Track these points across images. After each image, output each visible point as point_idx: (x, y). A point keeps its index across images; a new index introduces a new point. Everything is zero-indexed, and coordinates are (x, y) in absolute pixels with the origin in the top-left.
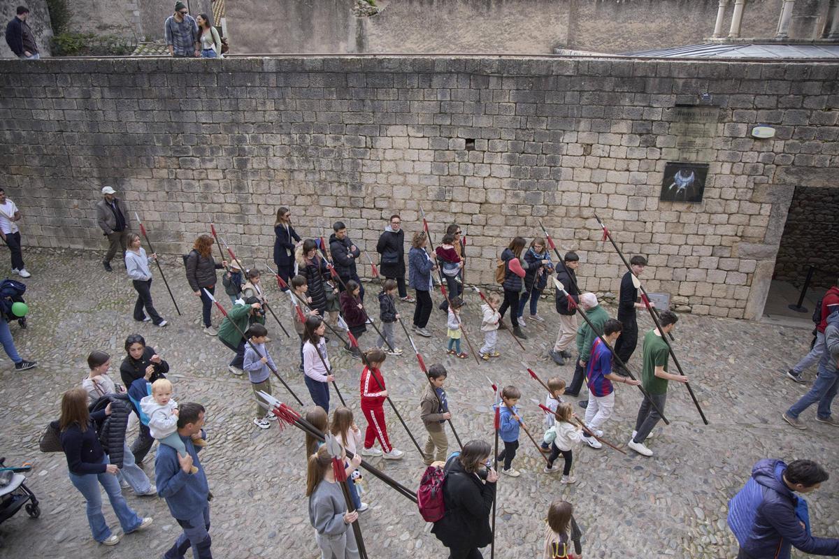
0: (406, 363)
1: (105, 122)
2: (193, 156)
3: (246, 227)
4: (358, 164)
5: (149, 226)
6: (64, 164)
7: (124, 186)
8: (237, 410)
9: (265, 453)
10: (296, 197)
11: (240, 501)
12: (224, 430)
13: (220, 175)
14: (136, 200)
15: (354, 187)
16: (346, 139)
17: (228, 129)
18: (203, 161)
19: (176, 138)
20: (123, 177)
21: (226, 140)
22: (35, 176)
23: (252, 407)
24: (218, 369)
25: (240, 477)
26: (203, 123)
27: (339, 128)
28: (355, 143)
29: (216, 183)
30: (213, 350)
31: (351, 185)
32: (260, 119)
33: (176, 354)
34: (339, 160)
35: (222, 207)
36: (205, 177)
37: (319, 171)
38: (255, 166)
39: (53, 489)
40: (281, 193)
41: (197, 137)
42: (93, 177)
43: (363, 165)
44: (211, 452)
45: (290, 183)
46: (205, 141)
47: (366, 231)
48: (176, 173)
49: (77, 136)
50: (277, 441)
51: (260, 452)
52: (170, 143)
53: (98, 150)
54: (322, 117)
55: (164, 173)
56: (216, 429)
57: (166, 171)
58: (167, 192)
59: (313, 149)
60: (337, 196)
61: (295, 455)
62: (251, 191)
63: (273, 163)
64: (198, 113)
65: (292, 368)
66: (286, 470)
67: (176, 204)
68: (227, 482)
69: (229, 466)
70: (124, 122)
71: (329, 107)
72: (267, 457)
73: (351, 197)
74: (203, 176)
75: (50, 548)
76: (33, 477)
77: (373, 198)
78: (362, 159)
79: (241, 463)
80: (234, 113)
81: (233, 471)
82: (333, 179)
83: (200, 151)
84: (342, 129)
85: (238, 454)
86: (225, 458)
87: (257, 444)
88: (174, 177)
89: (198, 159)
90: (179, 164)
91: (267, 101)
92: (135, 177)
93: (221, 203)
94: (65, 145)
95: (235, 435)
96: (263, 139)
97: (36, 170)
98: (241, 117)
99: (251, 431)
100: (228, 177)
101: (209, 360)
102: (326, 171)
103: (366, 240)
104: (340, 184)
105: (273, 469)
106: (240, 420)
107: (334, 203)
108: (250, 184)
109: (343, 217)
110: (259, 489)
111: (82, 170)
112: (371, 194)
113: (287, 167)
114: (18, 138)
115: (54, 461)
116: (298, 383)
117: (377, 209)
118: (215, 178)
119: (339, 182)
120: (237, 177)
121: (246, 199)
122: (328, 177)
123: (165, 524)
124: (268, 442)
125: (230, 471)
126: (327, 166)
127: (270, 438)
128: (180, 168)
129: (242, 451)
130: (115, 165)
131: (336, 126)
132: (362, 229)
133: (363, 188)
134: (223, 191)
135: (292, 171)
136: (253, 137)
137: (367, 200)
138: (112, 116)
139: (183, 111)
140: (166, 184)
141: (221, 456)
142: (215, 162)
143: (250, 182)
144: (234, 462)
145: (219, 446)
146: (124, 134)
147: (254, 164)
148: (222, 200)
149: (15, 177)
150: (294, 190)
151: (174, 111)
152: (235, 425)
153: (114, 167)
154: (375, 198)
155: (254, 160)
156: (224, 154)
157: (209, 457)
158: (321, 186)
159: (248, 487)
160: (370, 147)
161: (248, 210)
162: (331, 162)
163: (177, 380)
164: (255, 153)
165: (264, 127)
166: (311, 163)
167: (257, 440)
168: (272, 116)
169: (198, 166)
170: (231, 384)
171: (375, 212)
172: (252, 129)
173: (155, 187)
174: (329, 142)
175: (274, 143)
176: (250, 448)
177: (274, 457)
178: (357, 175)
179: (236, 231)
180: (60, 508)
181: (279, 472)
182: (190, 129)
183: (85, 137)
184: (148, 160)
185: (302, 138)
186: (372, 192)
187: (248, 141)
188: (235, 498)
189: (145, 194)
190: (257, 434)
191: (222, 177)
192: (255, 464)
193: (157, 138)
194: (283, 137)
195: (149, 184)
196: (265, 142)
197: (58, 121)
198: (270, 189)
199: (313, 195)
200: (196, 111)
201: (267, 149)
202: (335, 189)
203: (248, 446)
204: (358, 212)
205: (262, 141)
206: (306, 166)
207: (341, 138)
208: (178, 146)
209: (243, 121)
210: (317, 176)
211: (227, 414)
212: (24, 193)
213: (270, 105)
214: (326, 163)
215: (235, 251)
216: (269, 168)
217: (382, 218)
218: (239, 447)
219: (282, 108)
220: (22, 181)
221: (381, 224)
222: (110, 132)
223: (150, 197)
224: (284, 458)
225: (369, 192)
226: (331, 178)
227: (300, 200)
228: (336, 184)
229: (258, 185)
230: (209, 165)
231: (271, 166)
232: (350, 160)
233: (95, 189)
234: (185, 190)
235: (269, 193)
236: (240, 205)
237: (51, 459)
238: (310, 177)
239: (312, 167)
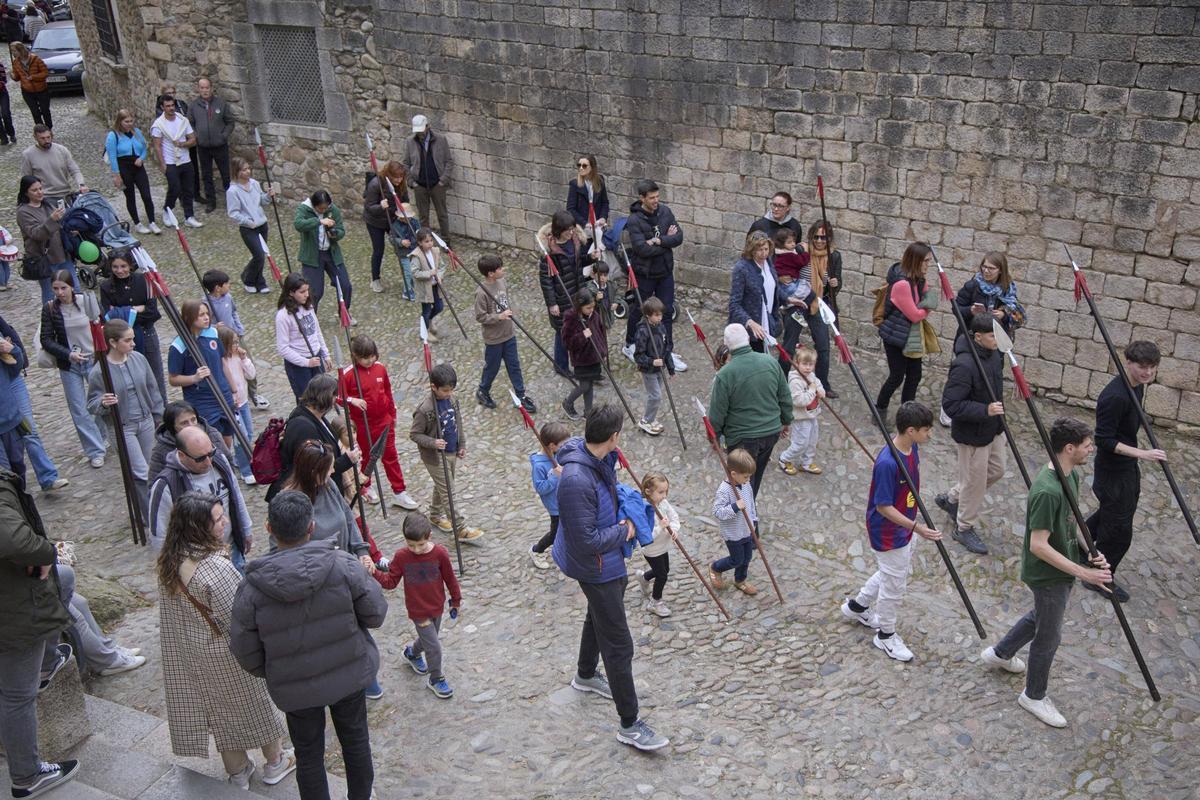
0: (1181, 612)
1: (658, 35)
2: (801, 111)
3: (878, 262)
4: (1151, 156)
5: (699, 235)
6: (579, 106)
7: (668, 157)
8: (802, 611)
9: (843, 710)
10: (993, 214)
11: (779, 787)
12: (772, 643)
13: (847, 153)
14: (685, 185)
15: (1129, 206)
16: (1135, 97)
17: (879, 64)
18: (820, 122)
19: (776, 73)
20: (670, 139)
21: (871, 83)
22: (531, 124)
23: (831, 614)
24: (780, 524)
25: (786, 741)
26: (833, 48)
27: (1120, 70)
28: (1154, 108)
29: (836, 167)
30: (776, 487)
31: (1123, 201)
32: (950, 44)
33: (708, 479)
34: (1107, 143)
35: (839, 216)
36: (817, 153)
37: (1056, 163)
38: (920, 141)
39: (481, 660)
40: (963, 202)
41: (816, 74)
42: (620, 134)
43: (1163, 158)
44: (741, 676)
45: (985, 183)
46: (829, 83)
47: (1138, 306)
48: (765, 142)
49: (607, 57)
50: (869, 694)
51: (832, 705)
52: (763, 81)
53: (638, 86)
54: (1088, 45)
55: (742, 139)
56: (759, 637)
57: (747, 135)
58: (743, 176)
59: (1051, 116)
60: (1084, 221)
61: (898, 732)
62: (902, 191)
63: (959, 139)
64: (827, 26)
65: (923, 559)
66: (876, 756)
67: (753, 199)
68: (761, 742)
69: (771, 714)
70: (689, 37)
71: (1107, 24)
72: (844, 719)
73: (1118, 227)
74: (815, 151)
75: (462, 755)
76: (456, 630)
77: (1171, 233)
78: (1163, 144)
79: (793, 714)
80: (896, 29)
81: (774, 726)
82: (1085, 184)
83: (817, 103)
84: (1130, 75)
85: (789, 695)
86: (765, 696)
87: (828, 688)
88: (759, 148)
89: (810, 118)
90: (772, 125)
91: (970, 6)
92: (692, 140)
93: (838, 209)
94: (585, 73)
95: (789, 658)
96: (947, 87)
97: (534, 113)
98: (909, 39)
99: (820, 660)
100: (862, 158)
101: (766, 505)
102: (1071, 165)
103: (1135, 324)
104: (1098, 195)
105: (852, 746)
106: (805, 633)
107: (1076, 236)
108: (902, 177)
109: (1090, 268)
110: (819, 775)
111: (606, 119)
112: (1168, 224)
113: (986, 148)
114: (516, 55)
115: (488, 615)
116: (930, 590)
117: (1177, 260)
118: (837, 158)
119: (1097, 191)
120: (881, 160)
121: (890, 206)
122: (1073, 178)
123: (641, 781)
124: (851, 690)
125: (770, 722)
126: (1077, 154)
127: (856, 684)
128: (773, 132)
129: (798, 692)
130: (661, 116)
131: (1116, 68)
132: (1130, 300)
133: (1152, 210)
134: (846, 185)
135: (995, 159)
136: (927, 83)
137: (1155, 237)
138: (670, 25)
139: (799, 21)
140: (742, 159)
141: (757, 691)
142: (841, 126)
143: (902, 172)
144: (780, 709)
145: (757, 669)
146: (686, 60)
147: (919, 136)
148: (842, 203)
149: (500, 121)
150: (991, 197)
151: (781, 20)
152: (794, 638)
153: (658, 120)
154: (1176, 235)
155: (920, 129)
156: (862, 112)
157: (736, 686)
158: (1054, 196)
159: (798, 764)
160: (1191, 118)
161: (888, 229)
162: (1088, 145)
163: (703, 527)
164: (925, 115)
165: (953, 62)
166: (1041, 146)
167: (828, 680)
168: (974, 39)
169: (807, 132)
170: (797, 559)
171: (1171, 265)
172: (928, 66)
173: (722, 164)
174: (1093, 102)
175: (968, 95)
176: (815, 692)
177: (857, 723)
178: (1144, 179)
179: (857, 266)
180: (486, 696)
181: (863, 755)
182: (805, 57)
183: (621, 60)
184: (719, 111)
185: (1032, 91)
186: (1174, 219)
187: (915, 90)
188: (771, 777)
189: (702, 175)
190: (832, 669)
191: (850, 156)
192: (819, 724)
193: (742, 72)
194: (990, 84)
195: (714, 156)
196: (950, 93)
197: (582, 29)
198: (941, 190)
199: (1032, 213)
200: (823, 22)
201: (952, 107)
202: (1083, 206)
203: (811, 687)
204: (1128, 261)
205: (943, 90)
206: (1027, 151)
207: (1121, 94)
208: (778, 89)
209: (912, 47)
210: (1048, 175)
211: (783, 615)
212: (509, 152)
213: (975, 16)
214: (1073, 148)
215: (849, 306)
216: (947, 146)
217: (1183, 282)
218: (794, 684)
219: (1000, 21)
220: (511, 130)
221: (1178, 294)
222: (662, 54)
223: (711, 182)
224: (876, 731)
225: (1165, 219)
226: (1080, 180)
227: (1003, 221)
228: (1089, 195)
229: (917, 180)
230: (829, 132)
231: (953, 145)
232: (1134, 144)
233: (620, 157)
234: (775, 175)
235: (939, 199)
236: (875, 216)
237: (484, 608)
238: (1033, 174)
239: (1041, 153)
